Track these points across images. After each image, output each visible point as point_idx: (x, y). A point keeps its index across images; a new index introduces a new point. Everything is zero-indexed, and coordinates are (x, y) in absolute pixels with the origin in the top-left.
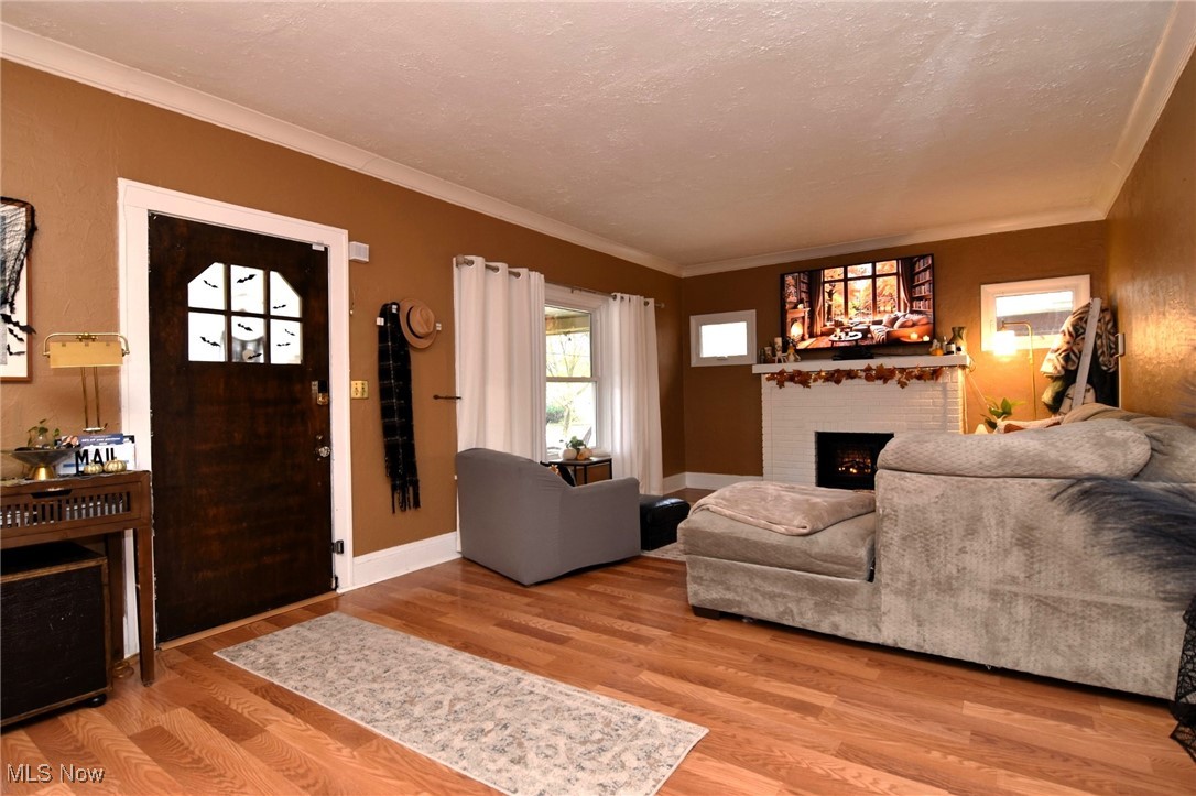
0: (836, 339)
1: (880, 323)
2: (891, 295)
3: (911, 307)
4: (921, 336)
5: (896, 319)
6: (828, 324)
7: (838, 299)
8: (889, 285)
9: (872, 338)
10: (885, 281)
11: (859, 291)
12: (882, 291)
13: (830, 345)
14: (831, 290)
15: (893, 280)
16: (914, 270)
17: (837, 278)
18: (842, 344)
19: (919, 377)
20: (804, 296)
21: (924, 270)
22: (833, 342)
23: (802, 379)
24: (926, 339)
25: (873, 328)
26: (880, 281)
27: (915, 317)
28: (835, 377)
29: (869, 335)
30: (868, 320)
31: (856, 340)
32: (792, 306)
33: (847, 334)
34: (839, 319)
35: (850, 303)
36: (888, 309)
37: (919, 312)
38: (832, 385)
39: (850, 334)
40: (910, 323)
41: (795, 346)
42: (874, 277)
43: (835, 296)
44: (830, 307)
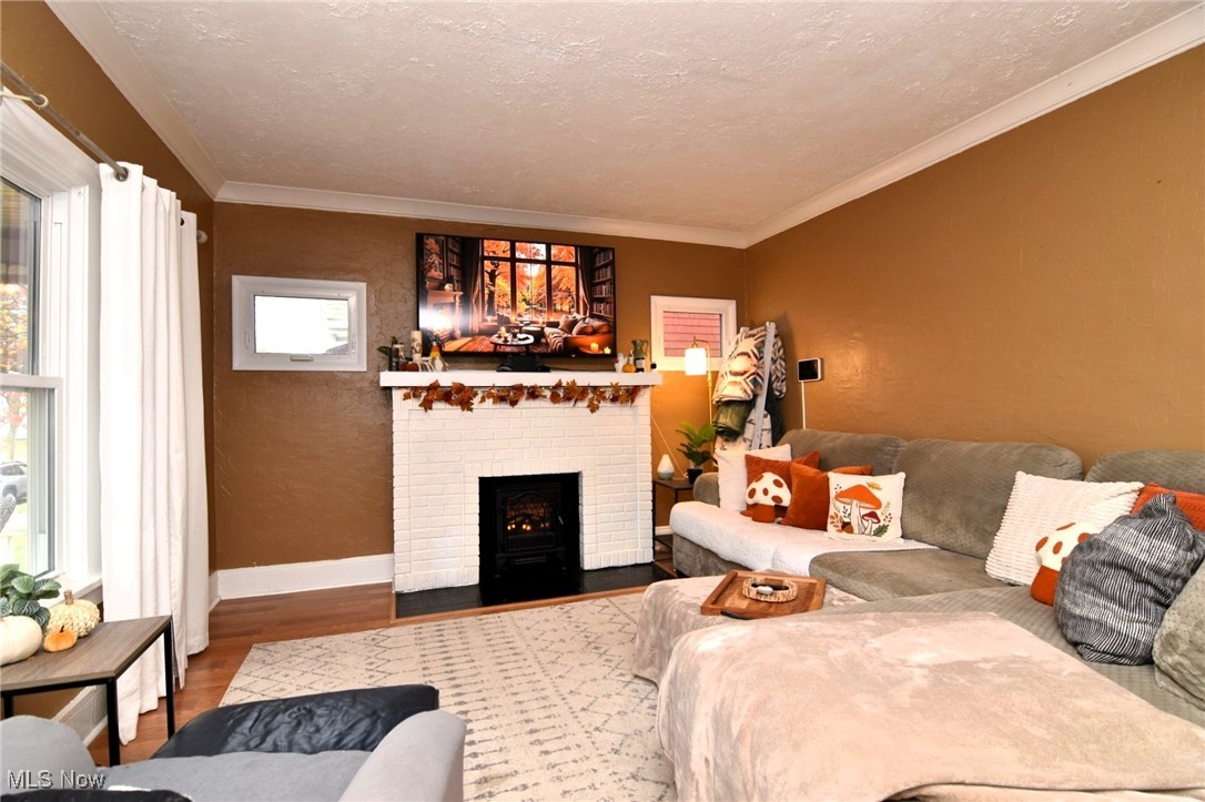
0: (500, 341)
1: (555, 325)
2: (568, 290)
3: (592, 310)
4: (601, 348)
5: (575, 322)
6: (489, 318)
7: (503, 284)
8: (566, 276)
9: (547, 344)
10: (561, 271)
11: (530, 278)
12: (559, 283)
13: (491, 348)
14: (493, 271)
15: (571, 271)
16: (594, 263)
17: (501, 255)
18: (508, 349)
19: (614, 399)
20: (453, 271)
21: (605, 266)
22: (496, 345)
23: (461, 397)
24: (607, 351)
25: (548, 330)
26: (555, 269)
27: (596, 323)
28: (509, 396)
29: (543, 340)
30: (541, 319)
31: (527, 346)
32: (437, 284)
33: (515, 336)
34: (505, 313)
35: (518, 293)
36: (566, 308)
37: (600, 318)
38: (505, 407)
39: (519, 336)
40: (590, 330)
41: (440, 346)
42: (548, 263)
43: (499, 281)
44: (491, 294)
